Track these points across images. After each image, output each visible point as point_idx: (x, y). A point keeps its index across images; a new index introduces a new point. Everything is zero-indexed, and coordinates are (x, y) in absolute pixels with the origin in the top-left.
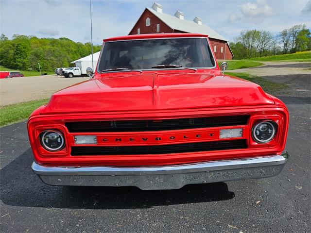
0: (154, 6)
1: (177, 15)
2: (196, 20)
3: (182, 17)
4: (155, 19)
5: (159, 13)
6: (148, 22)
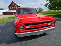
0: (14, 1)
1: (19, 3)
2: (23, 5)
3: (20, 4)
4: (15, 4)
5: (15, 2)
6: (13, 4)
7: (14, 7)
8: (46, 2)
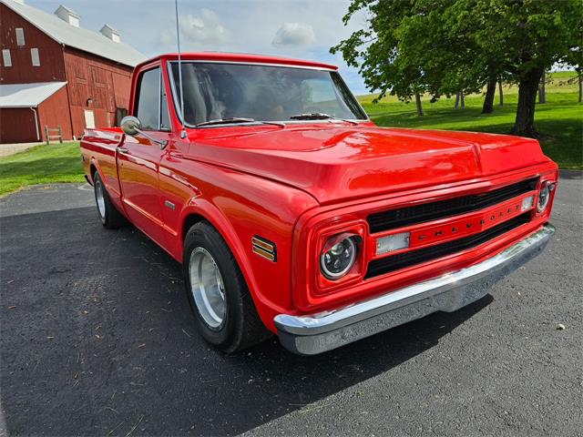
1: (61, 13)
2: (105, 31)
7: (6, 53)
8: (346, 18)
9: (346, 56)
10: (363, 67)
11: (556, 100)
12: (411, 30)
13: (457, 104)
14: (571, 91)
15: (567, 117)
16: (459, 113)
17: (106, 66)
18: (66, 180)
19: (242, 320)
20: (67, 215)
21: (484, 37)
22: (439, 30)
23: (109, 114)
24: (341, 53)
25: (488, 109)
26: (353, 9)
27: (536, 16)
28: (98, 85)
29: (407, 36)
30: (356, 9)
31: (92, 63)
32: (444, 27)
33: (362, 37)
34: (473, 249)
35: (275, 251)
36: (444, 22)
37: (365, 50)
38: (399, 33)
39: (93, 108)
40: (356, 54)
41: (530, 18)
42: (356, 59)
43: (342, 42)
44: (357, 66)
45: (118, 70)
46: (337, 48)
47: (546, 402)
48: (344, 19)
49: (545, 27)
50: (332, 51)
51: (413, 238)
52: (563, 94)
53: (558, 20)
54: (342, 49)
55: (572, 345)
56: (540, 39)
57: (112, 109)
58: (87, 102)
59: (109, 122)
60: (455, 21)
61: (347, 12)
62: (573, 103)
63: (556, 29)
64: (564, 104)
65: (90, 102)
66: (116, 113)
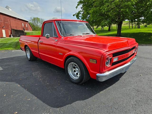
9: (77, 17)
10: (81, 20)
11: (124, 28)
12: (94, 11)
13: (102, 29)
14: (127, 26)
15: (127, 32)
16: (102, 31)
17: (8, 17)
18: (7, 49)
19: (85, 77)
20: (16, 58)
21: (111, 14)
22: (100, 11)
23: (9, 31)
24: (76, 16)
25: (109, 30)
26: (78, 5)
27: (123, 9)
28: (6, 22)
29: (93, 12)
30: (79, 5)
31: (4, 16)
32: (102, 11)
33: (81, 12)
34: (126, 61)
35: (96, 61)
36: (101, 10)
37: (81, 15)
38: (90, 12)
39: (5, 29)
40: (79, 16)
41: (121, 10)
42: (79, 18)
43: (76, 13)
44: (80, 19)
45: (12, 18)
46: (75, 15)
47: (143, 87)
48: (76, 7)
49: (125, 12)
50: (74, 15)
51: (119, 58)
52: (125, 27)
53: (127, 10)
54: (76, 15)
55: (144, 78)
56: (123, 14)
57: (10, 29)
58: (3, 28)
59: (9, 33)
60: (104, 10)
61: (77, 6)
62: (128, 29)
63: (127, 12)
64: (126, 29)
65: (4, 27)
66: (11, 30)
